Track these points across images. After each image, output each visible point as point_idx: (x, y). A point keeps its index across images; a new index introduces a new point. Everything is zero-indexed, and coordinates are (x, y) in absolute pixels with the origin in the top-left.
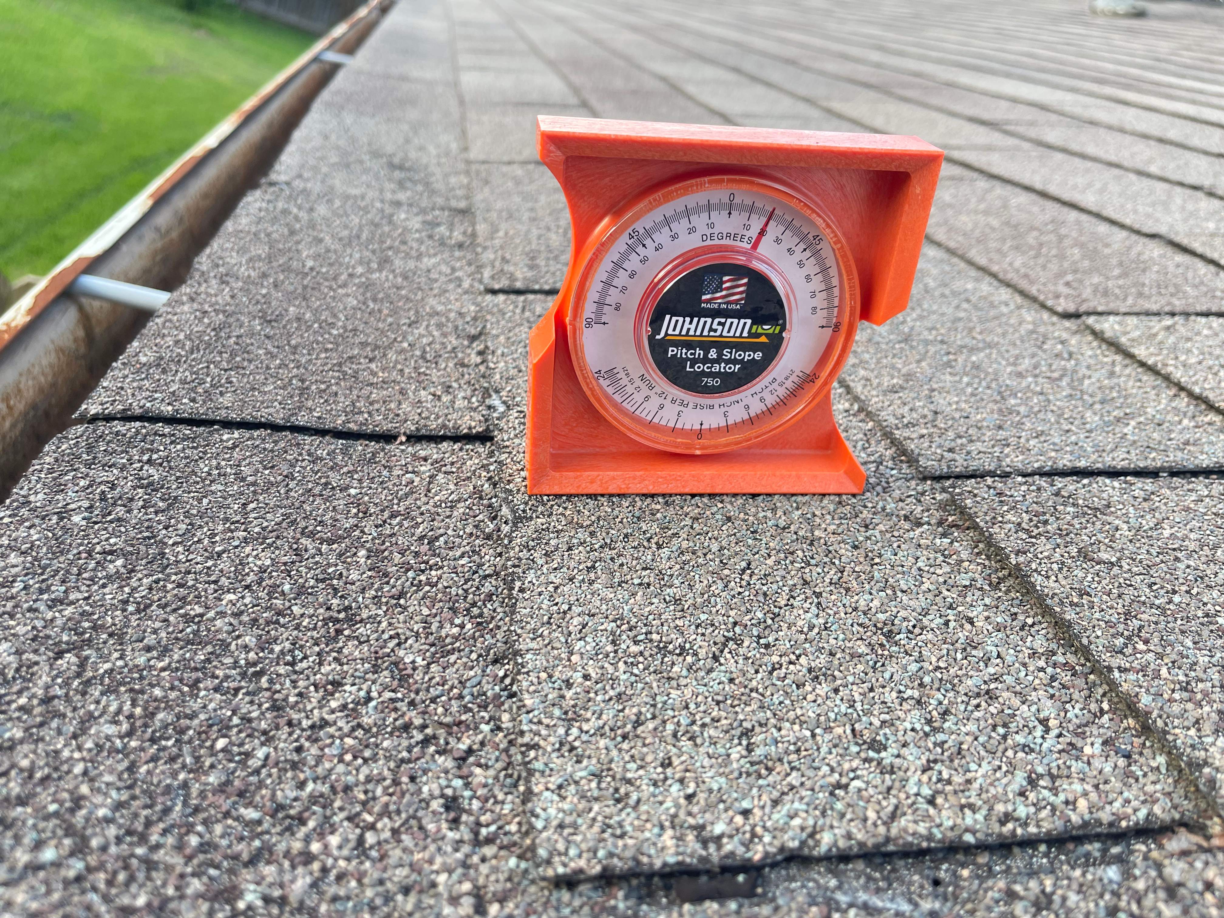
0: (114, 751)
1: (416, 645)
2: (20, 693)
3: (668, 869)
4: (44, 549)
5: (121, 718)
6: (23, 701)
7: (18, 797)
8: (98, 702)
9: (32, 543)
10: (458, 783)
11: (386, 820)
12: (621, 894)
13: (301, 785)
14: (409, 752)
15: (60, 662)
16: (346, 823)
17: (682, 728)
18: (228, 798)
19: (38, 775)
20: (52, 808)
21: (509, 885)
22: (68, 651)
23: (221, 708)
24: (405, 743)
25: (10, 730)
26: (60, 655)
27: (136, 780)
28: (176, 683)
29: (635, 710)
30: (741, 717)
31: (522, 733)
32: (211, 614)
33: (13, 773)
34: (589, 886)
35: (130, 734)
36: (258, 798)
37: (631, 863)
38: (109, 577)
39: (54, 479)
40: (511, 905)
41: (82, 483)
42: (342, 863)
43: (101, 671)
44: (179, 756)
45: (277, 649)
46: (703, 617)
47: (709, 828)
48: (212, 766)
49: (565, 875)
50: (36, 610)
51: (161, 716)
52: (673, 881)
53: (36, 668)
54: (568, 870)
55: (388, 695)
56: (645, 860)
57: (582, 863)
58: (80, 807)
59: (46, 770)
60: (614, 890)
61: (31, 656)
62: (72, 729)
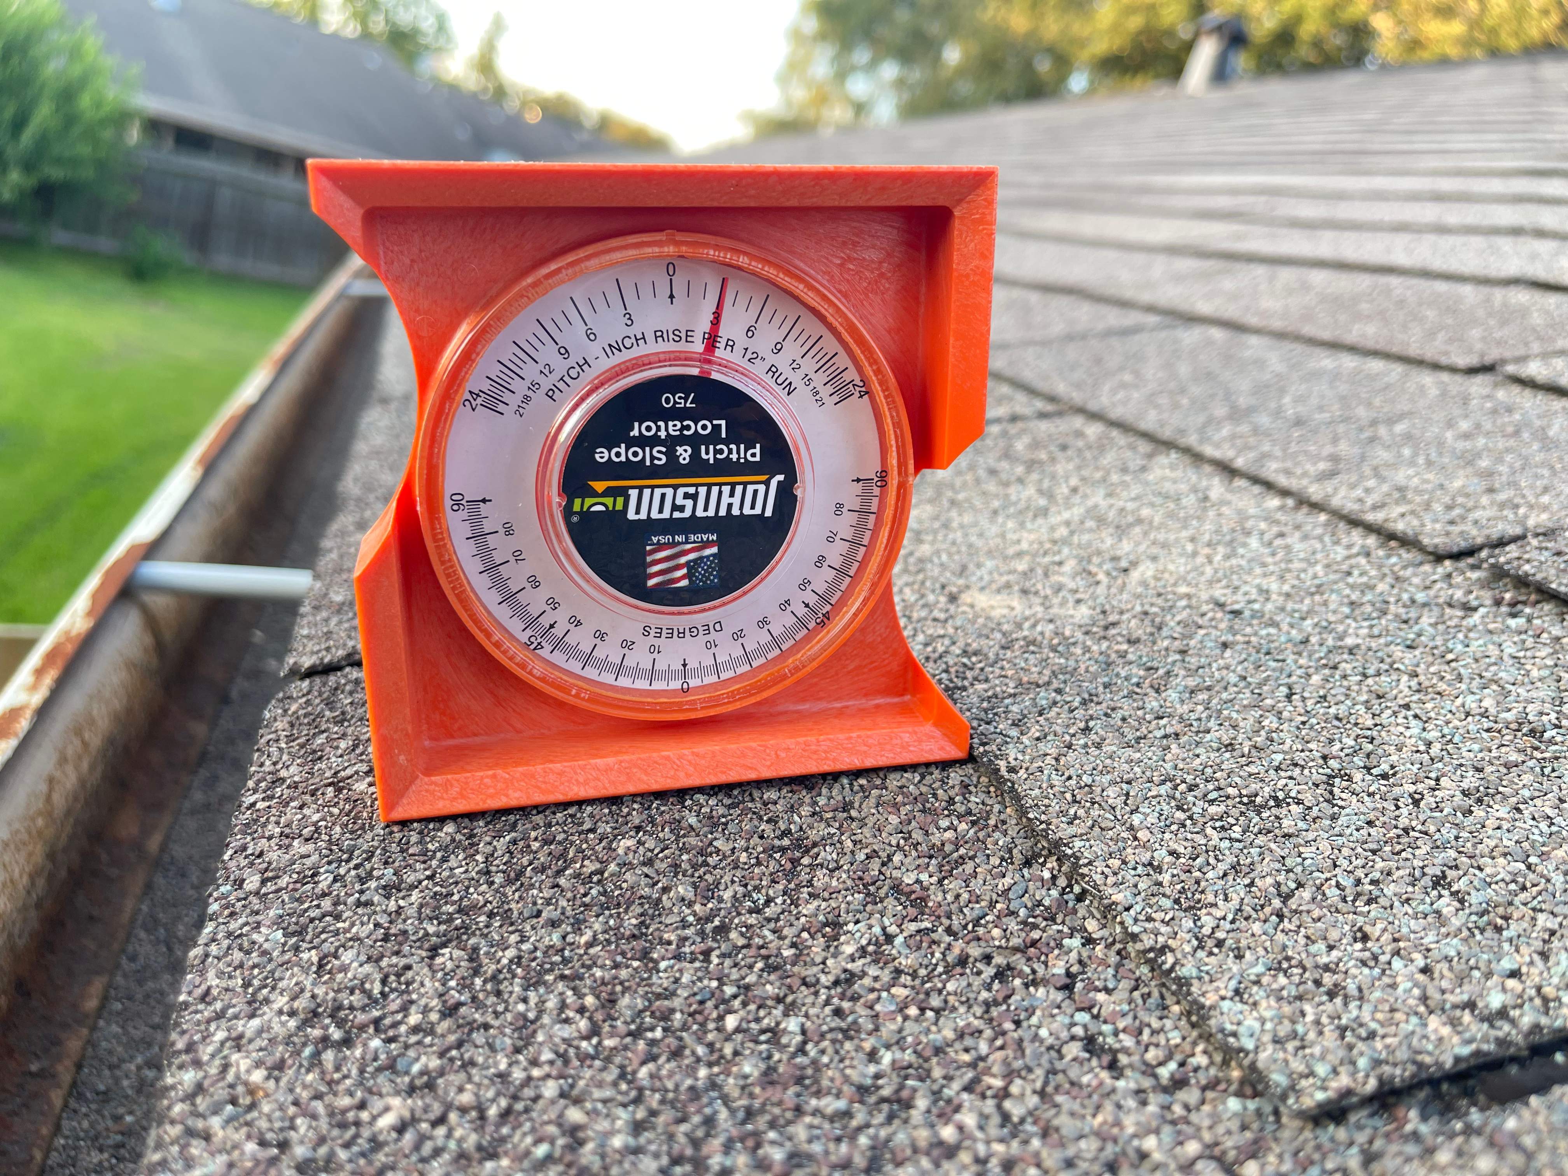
0: (584, 1058)
1: (907, 861)
2: (405, 1009)
3: (1463, 1066)
4: (338, 829)
5: (571, 1014)
6: (414, 1019)
7: (480, 1148)
8: (525, 1000)
9: (315, 824)
10: (1082, 1017)
11: (1018, 1082)
12: (1413, 1114)
13: (872, 1056)
14: (989, 990)
15: (439, 960)
16: (965, 1096)
17: (1348, 891)
18: (786, 1089)
19: (493, 1112)
20: (541, 1151)
21: (1248, 1135)
22: (444, 945)
23: (700, 979)
24: (977, 982)
25: (417, 1059)
26: (434, 952)
27: (641, 1090)
28: (619, 958)
29: (1269, 880)
30: (1417, 863)
31: (1134, 937)
32: (612, 867)
33: (453, 1117)
34: (1364, 1113)
35: (595, 1031)
36: (825, 1083)
37: (1411, 1069)
38: (444, 848)
39: (302, 746)
40: (1272, 1158)
41: (343, 745)
42: (998, 1148)
43: (505, 961)
44: (682, 1048)
45: (727, 895)
46: (1279, 757)
47: (1480, 1004)
48: (736, 1053)
49: (1329, 1102)
50: (368, 903)
51: (625, 1001)
52: (1471, 1082)
53: (409, 974)
54: (1330, 1094)
55: (913, 927)
56: (1428, 1060)
57: (1344, 1080)
58: (581, 1143)
59: (504, 1103)
60: (1400, 1112)
61: (394, 960)
62: (508, 1041)
